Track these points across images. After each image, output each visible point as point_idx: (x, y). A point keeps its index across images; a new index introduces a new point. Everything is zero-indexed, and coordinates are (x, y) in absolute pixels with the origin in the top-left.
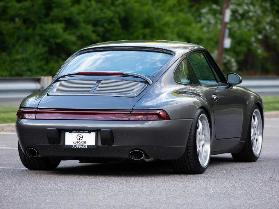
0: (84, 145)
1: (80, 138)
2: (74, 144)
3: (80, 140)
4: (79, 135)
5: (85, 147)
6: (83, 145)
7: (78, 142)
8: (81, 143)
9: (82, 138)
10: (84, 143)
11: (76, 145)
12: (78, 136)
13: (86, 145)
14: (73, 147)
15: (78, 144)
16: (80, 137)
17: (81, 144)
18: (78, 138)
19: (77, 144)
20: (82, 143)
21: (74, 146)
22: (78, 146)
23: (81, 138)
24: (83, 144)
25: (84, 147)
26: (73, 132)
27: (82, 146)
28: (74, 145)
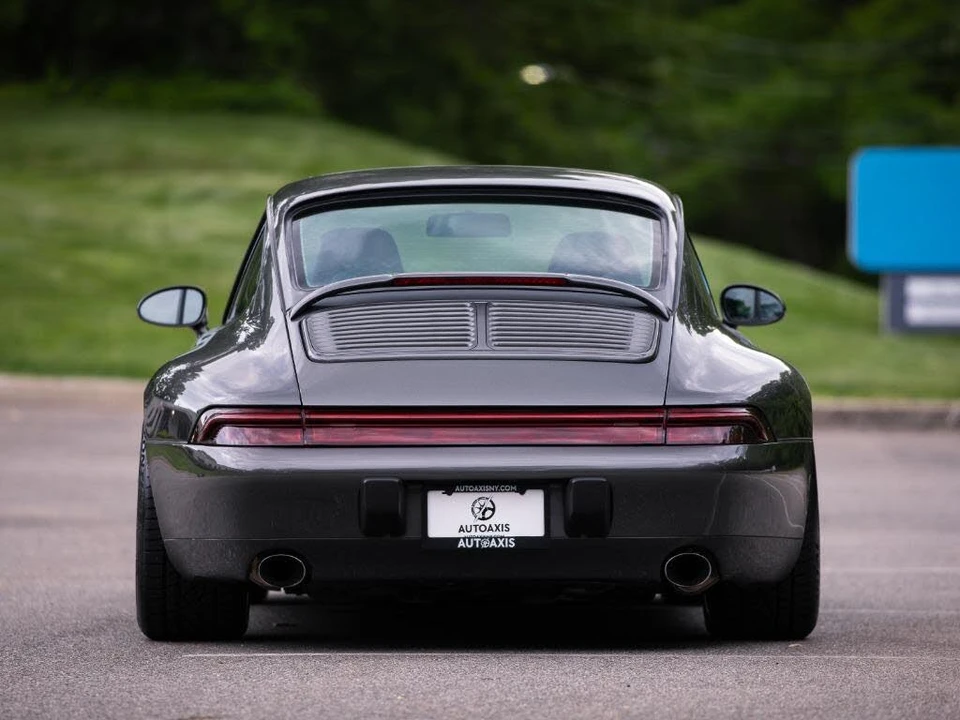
0: (501, 538)
1: (483, 513)
2: (462, 535)
3: (483, 519)
4: (482, 502)
5: (504, 543)
6: (496, 539)
7: (476, 526)
8: (490, 529)
9: (493, 510)
10: (500, 528)
11: (469, 539)
12: (477, 505)
13: (509, 538)
14: (461, 544)
15: (479, 534)
16: (486, 510)
17: (490, 534)
18: (476, 511)
19: (473, 533)
20: (494, 528)
21: (462, 540)
22: (477, 540)
23: (488, 513)
24: (498, 534)
25: (501, 543)
26: (457, 489)
27: (493, 540)
28: (464, 539)
